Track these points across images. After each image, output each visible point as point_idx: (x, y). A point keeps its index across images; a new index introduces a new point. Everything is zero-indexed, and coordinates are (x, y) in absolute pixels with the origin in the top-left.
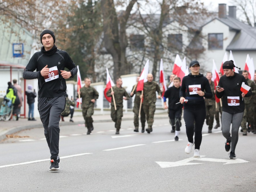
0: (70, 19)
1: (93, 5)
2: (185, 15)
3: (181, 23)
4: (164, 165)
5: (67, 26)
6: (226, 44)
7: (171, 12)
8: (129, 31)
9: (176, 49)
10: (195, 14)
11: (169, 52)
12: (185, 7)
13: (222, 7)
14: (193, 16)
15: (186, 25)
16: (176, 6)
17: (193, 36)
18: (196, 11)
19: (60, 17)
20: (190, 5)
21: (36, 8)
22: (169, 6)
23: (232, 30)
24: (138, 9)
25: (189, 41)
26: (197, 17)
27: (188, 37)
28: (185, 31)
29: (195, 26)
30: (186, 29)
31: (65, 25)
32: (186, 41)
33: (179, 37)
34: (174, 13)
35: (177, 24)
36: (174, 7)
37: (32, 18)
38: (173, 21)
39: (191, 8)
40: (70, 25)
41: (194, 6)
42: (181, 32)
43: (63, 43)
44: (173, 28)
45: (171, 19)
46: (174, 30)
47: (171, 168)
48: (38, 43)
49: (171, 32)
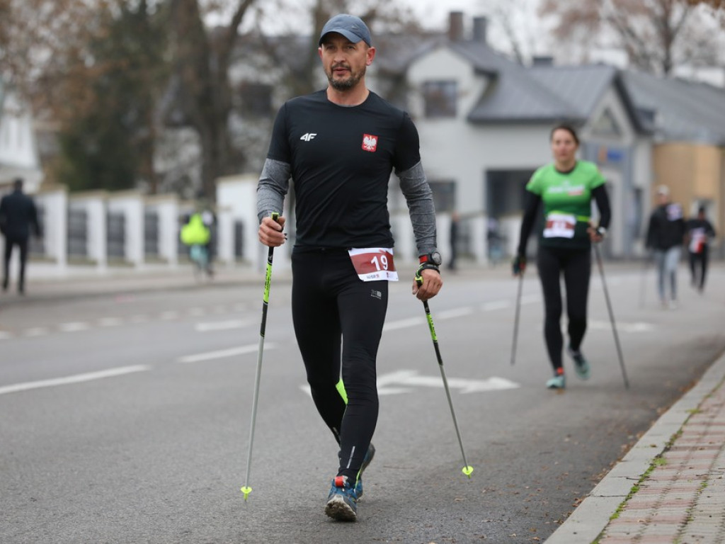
0: (95, 45)
1: (150, 11)
5: (89, 61)
6: (465, 105)
8: (239, 73)
10: (392, 34)
12: (371, 16)
13: (455, 18)
14: (390, 40)
19: (74, 41)
20: (380, 12)
21: (13, 16)
23: (479, 72)
26: (397, 41)
31: (83, 61)
39: (385, 19)
40: (97, 58)
41: (390, 15)
48: (19, 100)
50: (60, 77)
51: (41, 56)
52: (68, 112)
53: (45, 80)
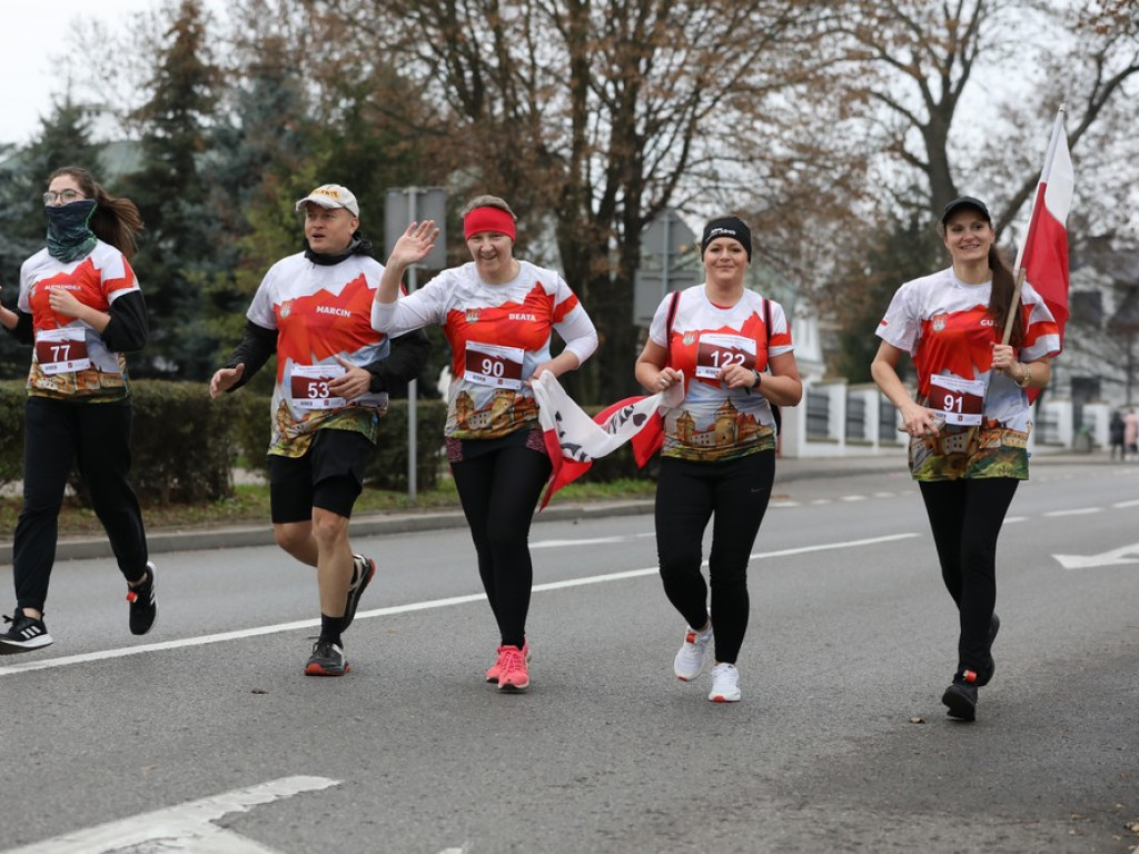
0: (872, 256)
1: (921, 228)
2: (1108, 254)
3: (1101, 270)
4: (1069, 562)
5: (868, 271)
7: (1081, 246)
9: (1090, 322)
10: (1128, 251)
11: (1074, 329)
12: (1110, 236)
14: (1125, 256)
15: (1110, 274)
16: (1089, 234)
17: (1123, 295)
18: (1130, 246)
19: (854, 254)
20: (1118, 232)
21: (805, 233)
22: (1074, 234)
24: (1012, 240)
25: (1116, 307)
26: (1133, 257)
27: (1115, 298)
28: (1107, 286)
29: (1128, 274)
30: (1108, 280)
31: (862, 271)
32: (1109, 305)
33: (1093, 299)
34: (1087, 250)
35: (1091, 272)
36: (1086, 238)
37: (796, 254)
38: (1084, 265)
39: (1122, 238)
40: (873, 268)
41: (1127, 235)
42: (1100, 288)
43: (859, 306)
44: (1082, 278)
45: (1080, 260)
46: (1086, 283)
47: (1085, 570)
48: (807, 305)
49: (1080, 287)
50: (844, 283)
51: (827, 266)
52: (849, 314)
53: (829, 287)
